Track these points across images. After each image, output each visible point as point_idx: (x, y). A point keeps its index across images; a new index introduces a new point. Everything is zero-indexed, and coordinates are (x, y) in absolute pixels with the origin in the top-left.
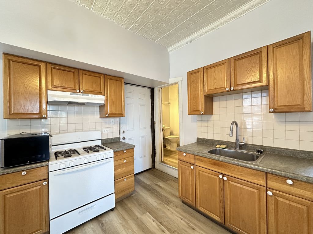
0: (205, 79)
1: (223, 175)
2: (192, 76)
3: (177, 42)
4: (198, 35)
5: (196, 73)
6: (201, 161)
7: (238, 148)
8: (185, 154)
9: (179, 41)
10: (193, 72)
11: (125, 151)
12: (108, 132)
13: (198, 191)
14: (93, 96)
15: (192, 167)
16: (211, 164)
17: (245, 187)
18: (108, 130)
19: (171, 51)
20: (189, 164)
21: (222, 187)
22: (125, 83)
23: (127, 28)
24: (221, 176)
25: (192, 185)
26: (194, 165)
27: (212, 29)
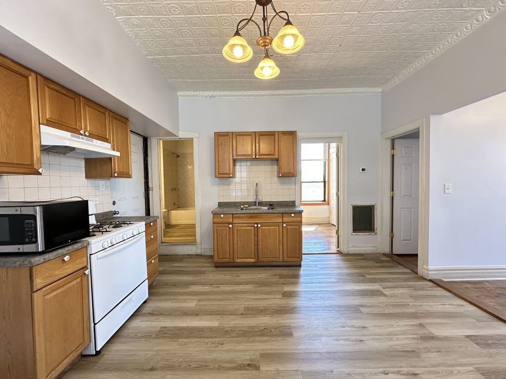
0: (234, 144)
1: (257, 224)
2: (220, 138)
3: (195, 91)
4: (220, 95)
5: (224, 136)
6: (239, 218)
7: (257, 205)
8: (222, 216)
9: (197, 91)
10: (221, 134)
11: (152, 224)
12: (98, 203)
13: (236, 246)
14: (99, 142)
15: (231, 226)
16: (248, 218)
17: (271, 227)
18: (97, 199)
19: (181, 96)
20: (227, 224)
21: (256, 234)
22: (131, 131)
23: (147, 55)
24: (256, 225)
25: (229, 243)
26: (232, 223)
27: (235, 96)
